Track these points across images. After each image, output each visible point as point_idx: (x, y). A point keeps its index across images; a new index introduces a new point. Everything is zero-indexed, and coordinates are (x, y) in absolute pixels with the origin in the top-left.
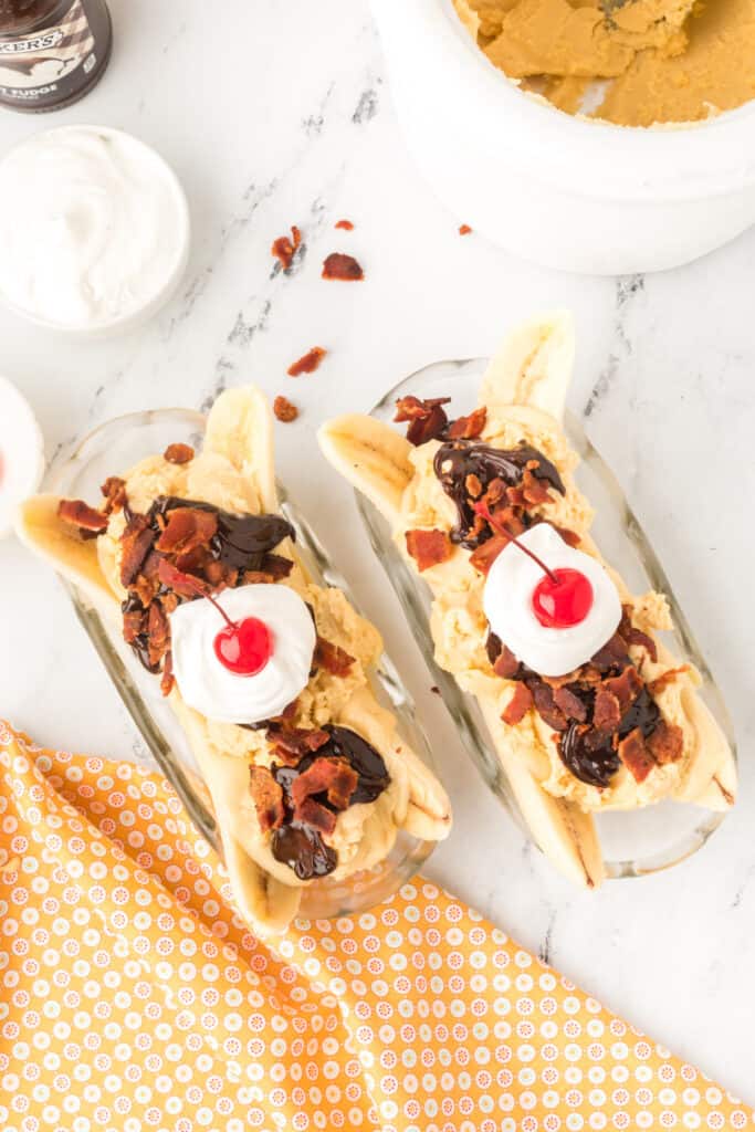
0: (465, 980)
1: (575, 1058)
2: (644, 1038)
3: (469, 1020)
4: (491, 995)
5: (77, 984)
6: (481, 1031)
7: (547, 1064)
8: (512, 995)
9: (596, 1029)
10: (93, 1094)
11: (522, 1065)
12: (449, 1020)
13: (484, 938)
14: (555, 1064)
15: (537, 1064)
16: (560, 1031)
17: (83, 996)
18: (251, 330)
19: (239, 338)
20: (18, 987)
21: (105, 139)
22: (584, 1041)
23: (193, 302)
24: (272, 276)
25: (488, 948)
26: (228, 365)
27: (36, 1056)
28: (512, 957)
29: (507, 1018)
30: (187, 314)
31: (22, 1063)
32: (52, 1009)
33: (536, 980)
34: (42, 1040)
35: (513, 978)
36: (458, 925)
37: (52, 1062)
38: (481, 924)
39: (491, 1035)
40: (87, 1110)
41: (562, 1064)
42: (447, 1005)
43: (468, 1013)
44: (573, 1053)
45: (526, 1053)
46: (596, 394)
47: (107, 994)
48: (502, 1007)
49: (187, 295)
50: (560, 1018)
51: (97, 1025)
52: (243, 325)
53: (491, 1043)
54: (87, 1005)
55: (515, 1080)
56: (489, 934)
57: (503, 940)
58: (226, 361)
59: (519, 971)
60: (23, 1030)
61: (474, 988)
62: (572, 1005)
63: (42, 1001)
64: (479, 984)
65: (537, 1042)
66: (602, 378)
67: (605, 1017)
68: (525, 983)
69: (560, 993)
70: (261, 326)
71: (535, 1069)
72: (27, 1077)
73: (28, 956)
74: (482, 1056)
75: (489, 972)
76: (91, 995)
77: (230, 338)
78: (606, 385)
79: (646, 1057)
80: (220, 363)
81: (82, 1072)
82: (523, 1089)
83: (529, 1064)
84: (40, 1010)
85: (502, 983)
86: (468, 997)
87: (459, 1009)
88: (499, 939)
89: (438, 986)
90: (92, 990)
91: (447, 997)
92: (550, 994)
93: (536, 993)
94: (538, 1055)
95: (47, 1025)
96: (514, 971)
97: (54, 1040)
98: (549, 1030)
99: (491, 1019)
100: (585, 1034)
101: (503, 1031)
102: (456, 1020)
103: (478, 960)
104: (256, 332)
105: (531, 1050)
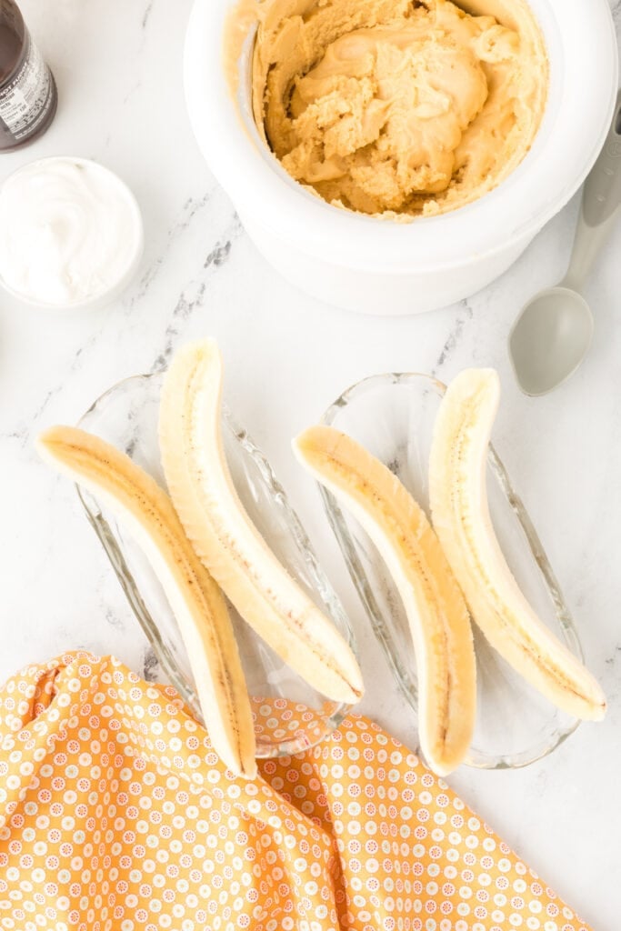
0: (428, 831)
1: (501, 904)
2: (554, 901)
3: (426, 861)
4: (445, 845)
5: (167, 819)
6: (434, 870)
7: (479, 904)
8: (462, 848)
9: (520, 886)
10: (193, 902)
11: (461, 900)
12: (411, 858)
13: (447, 803)
14: (486, 905)
15: (472, 902)
16: (493, 883)
17: (174, 828)
18: (191, 305)
19: (182, 311)
20: (125, 830)
21: (79, 167)
22: (510, 893)
23: (147, 286)
24: (206, 265)
25: (450, 811)
26: (174, 332)
27: (147, 878)
28: (466, 821)
29: (455, 865)
30: (143, 294)
31: (138, 885)
32: (152, 841)
33: (481, 842)
34: (149, 866)
35: (464, 837)
36: (429, 790)
37: (160, 881)
38: (446, 792)
39: (441, 874)
40: (189, 914)
41: (491, 907)
42: (411, 847)
43: (426, 855)
44: (500, 900)
45: (465, 892)
46: (447, 348)
47: (190, 824)
48: (453, 856)
49: (143, 281)
50: (495, 873)
51: (187, 849)
52: (185, 302)
53: (440, 880)
54: (177, 835)
55: (455, 910)
56: (451, 800)
57: (461, 807)
58: (172, 329)
59: (470, 832)
60: (134, 860)
61: (434, 837)
62: (504, 866)
63: (145, 836)
64: (438, 836)
65: (474, 887)
66: (451, 336)
67: (528, 879)
68: (472, 842)
69: (498, 854)
70: (198, 303)
71: (470, 906)
72: (143, 895)
73: (129, 804)
74: (433, 888)
75: (447, 829)
76: (179, 827)
77: (175, 312)
78: (454, 341)
79: (555, 915)
80: (168, 331)
81: (182, 886)
82: (460, 918)
83: (466, 901)
84: (144, 843)
85: (455, 838)
86: (428, 843)
87: (420, 851)
88: (459, 805)
89: (405, 832)
90: (179, 822)
91: (411, 842)
92: (490, 854)
93: (480, 851)
94: (473, 896)
95: (151, 854)
96: (466, 832)
97: (158, 864)
98: (485, 880)
99: (443, 863)
100: (511, 888)
101: (450, 873)
102: (416, 860)
103: (440, 817)
104: (194, 307)
105: (469, 891)
